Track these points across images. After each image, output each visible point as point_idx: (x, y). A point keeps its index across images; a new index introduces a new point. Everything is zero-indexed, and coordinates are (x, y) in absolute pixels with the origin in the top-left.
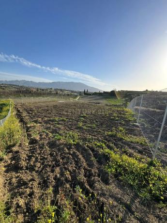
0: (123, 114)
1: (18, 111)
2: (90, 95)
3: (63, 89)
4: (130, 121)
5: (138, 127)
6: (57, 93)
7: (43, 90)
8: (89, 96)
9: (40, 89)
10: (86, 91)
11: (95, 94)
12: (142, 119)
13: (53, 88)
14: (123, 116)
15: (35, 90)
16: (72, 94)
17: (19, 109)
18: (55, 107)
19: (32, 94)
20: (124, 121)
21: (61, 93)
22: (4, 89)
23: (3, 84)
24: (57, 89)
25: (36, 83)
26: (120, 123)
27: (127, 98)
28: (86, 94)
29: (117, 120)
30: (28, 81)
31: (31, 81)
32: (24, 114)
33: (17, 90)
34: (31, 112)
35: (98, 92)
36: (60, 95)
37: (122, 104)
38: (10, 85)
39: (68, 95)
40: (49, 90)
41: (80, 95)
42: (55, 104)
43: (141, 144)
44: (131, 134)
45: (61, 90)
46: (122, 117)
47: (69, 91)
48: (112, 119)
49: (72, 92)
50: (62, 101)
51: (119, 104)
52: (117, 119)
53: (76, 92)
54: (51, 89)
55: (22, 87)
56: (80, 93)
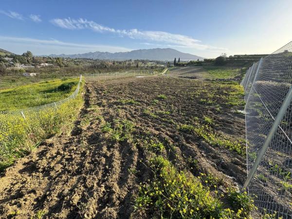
0: (226, 94)
1: (88, 91)
2: (183, 65)
3: (145, 59)
4: (232, 106)
5: (244, 117)
6: (137, 66)
7: (120, 63)
8: (182, 68)
9: (117, 62)
10: (177, 60)
11: (191, 64)
12: (257, 104)
13: (133, 60)
14: (224, 97)
15: (111, 64)
16: (157, 67)
17: (89, 88)
18: (131, 84)
19: (108, 69)
20: (221, 105)
21: (143, 65)
22: (77, 65)
23: (76, 59)
24: (138, 60)
25: (112, 54)
26: (212, 110)
27: (243, 68)
28: (177, 64)
29: (210, 104)
30: (103, 53)
31: (106, 53)
32: (94, 94)
33: (91, 64)
34: (100, 92)
35: (196, 60)
36: (142, 68)
37: (233, 77)
38: (84, 59)
39: (152, 68)
40: (127, 63)
41: (169, 66)
42: (131, 80)
43: (235, 150)
44: (223, 130)
45: (143, 62)
46: (220, 98)
47: (154, 61)
48: (201, 103)
49: (158, 62)
50: (141, 76)
51: (229, 77)
52: (210, 102)
53: (163, 63)
54: (131, 60)
55: (96, 60)
56: (169, 65)
